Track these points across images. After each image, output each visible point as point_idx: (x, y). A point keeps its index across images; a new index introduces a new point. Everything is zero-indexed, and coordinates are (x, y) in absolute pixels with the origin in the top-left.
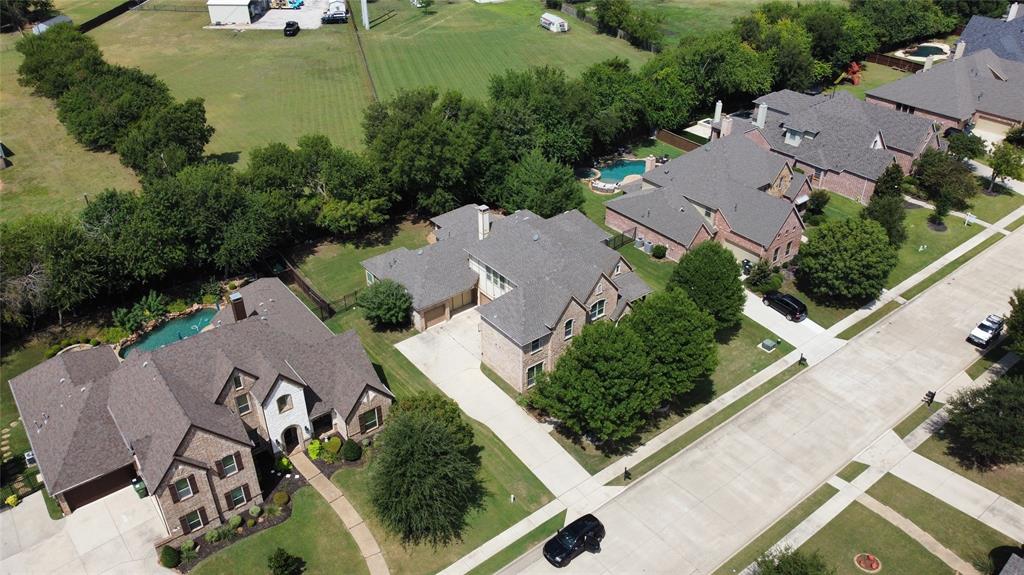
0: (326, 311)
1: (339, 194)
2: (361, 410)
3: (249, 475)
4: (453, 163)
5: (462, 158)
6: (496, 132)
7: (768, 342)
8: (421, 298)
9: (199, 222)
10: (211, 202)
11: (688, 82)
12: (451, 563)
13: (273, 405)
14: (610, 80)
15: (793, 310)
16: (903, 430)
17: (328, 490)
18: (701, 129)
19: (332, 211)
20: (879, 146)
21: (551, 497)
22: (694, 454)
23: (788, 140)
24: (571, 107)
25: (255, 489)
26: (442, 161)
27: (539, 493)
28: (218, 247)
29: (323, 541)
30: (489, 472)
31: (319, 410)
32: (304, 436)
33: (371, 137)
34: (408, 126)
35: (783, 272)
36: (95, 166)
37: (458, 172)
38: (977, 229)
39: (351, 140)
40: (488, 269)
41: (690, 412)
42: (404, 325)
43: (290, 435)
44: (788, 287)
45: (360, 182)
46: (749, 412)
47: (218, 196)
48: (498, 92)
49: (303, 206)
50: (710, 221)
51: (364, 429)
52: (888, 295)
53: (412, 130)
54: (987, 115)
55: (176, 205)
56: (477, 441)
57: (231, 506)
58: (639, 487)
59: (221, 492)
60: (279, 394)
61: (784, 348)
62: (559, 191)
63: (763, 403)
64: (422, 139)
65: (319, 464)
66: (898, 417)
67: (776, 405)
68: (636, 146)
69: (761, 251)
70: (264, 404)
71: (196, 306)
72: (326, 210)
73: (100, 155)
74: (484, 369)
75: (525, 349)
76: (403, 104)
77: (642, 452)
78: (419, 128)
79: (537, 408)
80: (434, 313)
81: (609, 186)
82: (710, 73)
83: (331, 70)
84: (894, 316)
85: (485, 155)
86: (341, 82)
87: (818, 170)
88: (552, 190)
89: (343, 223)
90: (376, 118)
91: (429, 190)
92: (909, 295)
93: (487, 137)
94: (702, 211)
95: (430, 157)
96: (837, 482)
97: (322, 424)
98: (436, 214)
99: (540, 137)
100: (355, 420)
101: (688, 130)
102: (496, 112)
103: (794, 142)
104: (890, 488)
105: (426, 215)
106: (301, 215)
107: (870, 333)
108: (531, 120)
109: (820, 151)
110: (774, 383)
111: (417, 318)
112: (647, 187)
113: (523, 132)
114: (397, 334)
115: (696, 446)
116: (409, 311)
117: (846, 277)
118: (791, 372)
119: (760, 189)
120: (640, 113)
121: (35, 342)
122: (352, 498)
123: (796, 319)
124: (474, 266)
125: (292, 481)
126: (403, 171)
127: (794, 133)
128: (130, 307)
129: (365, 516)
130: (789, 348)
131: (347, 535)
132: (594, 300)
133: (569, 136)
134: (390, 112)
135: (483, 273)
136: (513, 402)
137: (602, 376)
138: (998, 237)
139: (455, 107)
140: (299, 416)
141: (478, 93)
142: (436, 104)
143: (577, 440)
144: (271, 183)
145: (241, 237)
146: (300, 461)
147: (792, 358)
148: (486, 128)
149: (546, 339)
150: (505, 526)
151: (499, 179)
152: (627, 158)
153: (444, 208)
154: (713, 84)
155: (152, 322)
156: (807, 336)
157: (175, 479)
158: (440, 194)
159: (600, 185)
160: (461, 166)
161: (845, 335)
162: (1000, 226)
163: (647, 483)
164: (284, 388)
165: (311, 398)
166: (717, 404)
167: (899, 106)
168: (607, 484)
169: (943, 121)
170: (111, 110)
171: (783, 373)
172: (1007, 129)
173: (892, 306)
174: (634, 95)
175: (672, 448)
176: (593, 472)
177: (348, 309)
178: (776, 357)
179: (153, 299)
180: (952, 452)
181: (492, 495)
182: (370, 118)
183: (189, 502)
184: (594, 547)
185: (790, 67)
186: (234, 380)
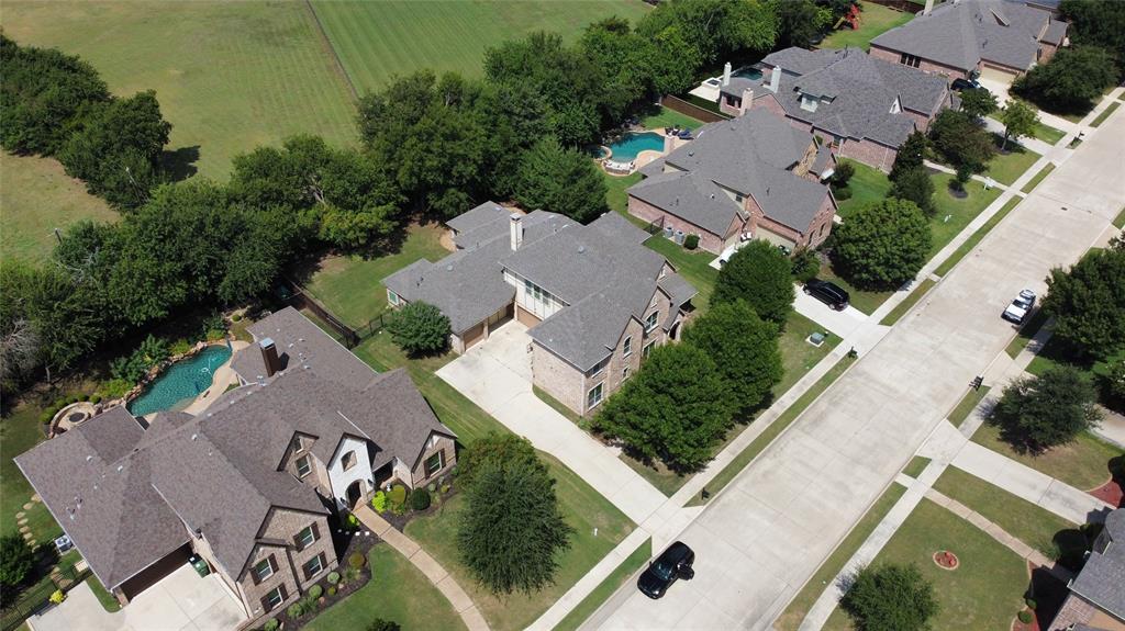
0: (352, 339)
1: (340, 202)
2: (426, 457)
3: (326, 544)
4: (465, 158)
5: (476, 155)
6: (503, 117)
7: (817, 336)
8: (459, 317)
9: (198, 254)
10: (210, 230)
11: (691, 42)
12: (548, 608)
13: (338, 463)
14: (615, 49)
15: (836, 300)
16: (957, 418)
17: (405, 545)
18: (707, 91)
19: (333, 222)
20: (897, 109)
21: (634, 526)
22: (763, 464)
23: (804, 105)
24: (580, 84)
25: (331, 555)
26: (453, 159)
27: (620, 524)
28: (220, 279)
29: (413, 601)
30: (567, 504)
31: (381, 462)
32: (366, 488)
33: (370, 134)
34: (413, 121)
35: (819, 256)
36: (28, 174)
37: (472, 169)
38: (995, 194)
39: (343, 137)
40: (528, 283)
41: (753, 419)
42: (442, 349)
43: (354, 491)
44: (825, 274)
45: (365, 189)
46: (808, 414)
47: (216, 222)
48: (497, 68)
49: (304, 219)
50: (741, 206)
51: (428, 473)
52: (925, 272)
53: (418, 127)
54: (992, 64)
55: (172, 235)
56: (551, 475)
57: (308, 577)
58: (718, 505)
59: (299, 565)
60: (342, 453)
61: (832, 340)
62: (582, 182)
63: (821, 403)
64: (430, 136)
65: (387, 516)
66: (949, 406)
67: (834, 404)
68: (642, 115)
69: (797, 237)
70: (329, 466)
71: (200, 345)
72: (328, 221)
73: (28, 160)
74: (537, 391)
75: (588, 375)
76: (401, 93)
77: (715, 467)
78: (425, 123)
79: (601, 428)
80: (471, 335)
81: (624, 166)
82: (714, 27)
83: (280, 34)
84: (930, 296)
85: (495, 145)
86: (293, 47)
87: (838, 138)
88: (574, 182)
89: (350, 235)
90: (372, 114)
91: (440, 190)
92: (941, 271)
93: (494, 124)
94: (733, 196)
95: (441, 155)
96: (904, 480)
97: (383, 473)
98: (451, 217)
99: (552, 120)
100: (421, 466)
101: (693, 92)
102: (502, 96)
103: (810, 107)
104: (954, 481)
105: (442, 218)
106: (302, 229)
107: (911, 316)
108: (542, 104)
109: (838, 116)
110: (827, 380)
111: (456, 342)
112: (669, 169)
113: (533, 117)
114: (435, 360)
115: (764, 455)
116: (450, 332)
118: (843, 365)
119: (787, 169)
120: (648, 82)
121: (22, 405)
122: (431, 550)
123: (839, 308)
124: (509, 279)
125: (363, 540)
126: (412, 174)
127: (810, 98)
128: (128, 354)
129: (449, 569)
130: (836, 340)
131: (435, 591)
132: (649, 313)
133: (581, 117)
134: (386, 103)
135: (521, 287)
136: (574, 427)
137: (679, 402)
138: (1015, 201)
139: (455, 92)
140: (362, 471)
141: (473, 72)
142: (435, 88)
143: (648, 462)
144: (267, 199)
145: (248, 265)
146: (362, 513)
147: (840, 351)
148: (498, 112)
149: (606, 362)
151: (510, 169)
152: (636, 130)
153: (458, 209)
154: (715, 40)
155: (155, 369)
156: (852, 324)
158: (453, 194)
159: (614, 165)
160: (475, 162)
161: (888, 321)
162: (1015, 189)
163: (725, 499)
164: (349, 445)
165: (373, 450)
167: (904, 55)
168: (685, 506)
169: (950, 72)
170: (38, 106)
171: (835, 368)
172: (1012, 78)
173: (928, 284)
174: (642, 64)
175: (741, 461)
176: (669, 494)
177: (374, 333)
178: (826, 351)
179: (151, 343)
180: (1005, 438)
181: (574, 532)
182: (364, 110)
183: (270, 582)
184: (687, 574)
185: (794, 18)
186: (295, 444)
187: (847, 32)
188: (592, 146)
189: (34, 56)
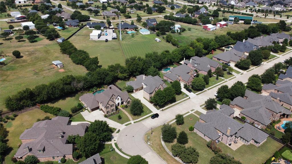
0: (120, 89)
1: (121, 73)
2: (128, 101)
3: (114, 108)
4: (139, 68)
5: (141, 67)
6: (146, 63)
7: (185, 95)
8: (135, 87)
9: (103, 76)
10: (104, 73)
11: (180, 54)
13: (117, 99)
14: (166, 55)
15: (190, 91)
16: (201, 106)
17: (124, 111)
18: (182, 62)
19: (120, 75)
20: (209, 66)
21: (152, 112)
23: (195, 65)
24: (158, 59)
25: (115, 110)
26: (138, 68)
27: (151, 112)
28: (105, 80)
29: (124, 115)
30: (144, 109)
31: (122, 101)
32: (120, 104)
33: (126, 64)
34: (133, 62)
35: (190, 86)
36: (78, 67)
37: (140, 69)
38: (223, 80)
39: (123, 64)
40: (145, 84)
41: (172, 103)
42: (132, 92)
43: (119, 104)
44: (190, 88)
45: (125, 71)
46: (180, 104)
47: (105, 73)
48: (147, 56)
49: (116, 74)
50: (179, 78)
51: (128, 104)
52: (205, 89)
53: (133, 63)
54: (232, 61)
55: (100, 74)
56: (143, 106)
57: (112, 111)
58: (164, 111)
59: (111, 109)
60: (118, 98)
61: (187, 96)
62: (156, 73)
63: (183, 103)
64: (135, 65)
65: (122, 108)
67: (184, 103)
68: (170, 65)
69: (186, 83)
70: (116, 99)
71: (101, 89)
72: (119, 75)
73: (78, 65)
74: (144, 97)
75: (150, 94)
76: (132, 59)
77: (165, 108)
78: (134, 63)
79: (151, 102)
80: (137, 90)
81: (165, 72)
82: (184, 52)
83: (115, 49)
84: (205, 92)
85: (144, 67)
86: (117, 52)
87: (199, 70)
88: (155, 72)
89: (122, 77)
90: (127, 61)
91: (135, 72)
92: (208, 90)
93: (145, 64)
94: (178, 76)
95: (136, 67)
96: (190, 111)
97: (122, 103)
98: (136, 76)
99: (153, 64)
100: (127, 102)
101: (180, 62)
102: (146, 60)
103: (196, 65)
104: (197, 112)
105: (135, 76)
106: (116, 76)
107: (201, 94)
108: (152, 61)
109: (200, 67)
110: (185, 100)
111: (134, 91)
112: (170, 72)
113: (150, 63)
114: (131, 93)
115: (172, 107)
116: (133, 89)
117: (197, 86)
118: (188, 99)
119: (187, 73)
120: (171, 60)
121: (79, 93)
122: (127, 111)
123: (190, 92)
124: (142, 83)
125: (119, 109)
126: (132, 69)
127: (196, 64)
128: (92, 89)
129: (129, 113)
130: (188, 96)
131: (127, 115)
132: (159, 88)
133: (158, 64)
134: (129, 60)
135: (144, 84)
136: (148, 102)
137: (159, 96)
139: (139, 59)
140: (120, 101)
141: (143, 57)
142: (137, 58)
143: (156, 106)
144: (112, 71)
145: (109, 79)
146: (119, 107)
148: (145, 62)
149: (152, 93)
150: (146, 115)
151: (146, 71)
152: (169, 67)
153: (138, 75)
154: (185, 54)
155: (95, 91)
156: (192, 95)
157: (107, 106)
158: (137, 73)
159: (163, 72)
161: (197, 95)
162: (227, 80)
164: (119, 97)
165: (121, 99)
166: (176, 103)
167: (218, 59)
168: (160, 111)
169: (225, 62)
170: (81, 58)
172: (235, 63)
174: (169, 57)
175: (169, 108)
176: (158, 110)
177: (124, 90)
178: (186, 97)
179: (95, 87)
180: (206, 108)
181: (145, 112)
182: (126, 61)
183: (108, 110)
184: (157, 117)
185: (199, 52)
186: (112, 96)
187: (211, 54)
188: (160, 69)
189: (80, 51)
